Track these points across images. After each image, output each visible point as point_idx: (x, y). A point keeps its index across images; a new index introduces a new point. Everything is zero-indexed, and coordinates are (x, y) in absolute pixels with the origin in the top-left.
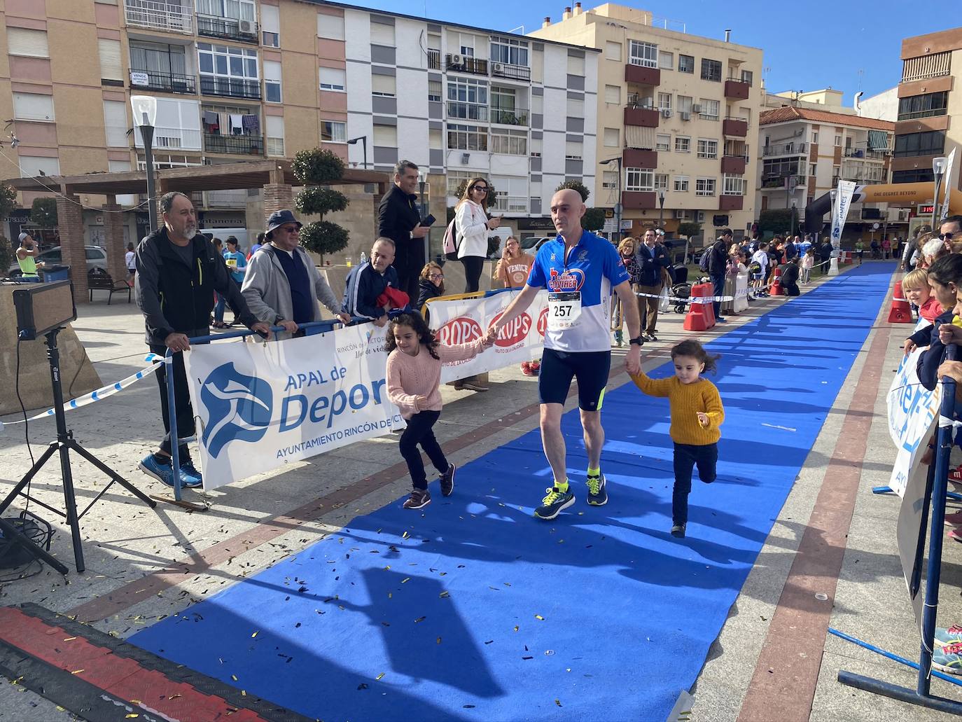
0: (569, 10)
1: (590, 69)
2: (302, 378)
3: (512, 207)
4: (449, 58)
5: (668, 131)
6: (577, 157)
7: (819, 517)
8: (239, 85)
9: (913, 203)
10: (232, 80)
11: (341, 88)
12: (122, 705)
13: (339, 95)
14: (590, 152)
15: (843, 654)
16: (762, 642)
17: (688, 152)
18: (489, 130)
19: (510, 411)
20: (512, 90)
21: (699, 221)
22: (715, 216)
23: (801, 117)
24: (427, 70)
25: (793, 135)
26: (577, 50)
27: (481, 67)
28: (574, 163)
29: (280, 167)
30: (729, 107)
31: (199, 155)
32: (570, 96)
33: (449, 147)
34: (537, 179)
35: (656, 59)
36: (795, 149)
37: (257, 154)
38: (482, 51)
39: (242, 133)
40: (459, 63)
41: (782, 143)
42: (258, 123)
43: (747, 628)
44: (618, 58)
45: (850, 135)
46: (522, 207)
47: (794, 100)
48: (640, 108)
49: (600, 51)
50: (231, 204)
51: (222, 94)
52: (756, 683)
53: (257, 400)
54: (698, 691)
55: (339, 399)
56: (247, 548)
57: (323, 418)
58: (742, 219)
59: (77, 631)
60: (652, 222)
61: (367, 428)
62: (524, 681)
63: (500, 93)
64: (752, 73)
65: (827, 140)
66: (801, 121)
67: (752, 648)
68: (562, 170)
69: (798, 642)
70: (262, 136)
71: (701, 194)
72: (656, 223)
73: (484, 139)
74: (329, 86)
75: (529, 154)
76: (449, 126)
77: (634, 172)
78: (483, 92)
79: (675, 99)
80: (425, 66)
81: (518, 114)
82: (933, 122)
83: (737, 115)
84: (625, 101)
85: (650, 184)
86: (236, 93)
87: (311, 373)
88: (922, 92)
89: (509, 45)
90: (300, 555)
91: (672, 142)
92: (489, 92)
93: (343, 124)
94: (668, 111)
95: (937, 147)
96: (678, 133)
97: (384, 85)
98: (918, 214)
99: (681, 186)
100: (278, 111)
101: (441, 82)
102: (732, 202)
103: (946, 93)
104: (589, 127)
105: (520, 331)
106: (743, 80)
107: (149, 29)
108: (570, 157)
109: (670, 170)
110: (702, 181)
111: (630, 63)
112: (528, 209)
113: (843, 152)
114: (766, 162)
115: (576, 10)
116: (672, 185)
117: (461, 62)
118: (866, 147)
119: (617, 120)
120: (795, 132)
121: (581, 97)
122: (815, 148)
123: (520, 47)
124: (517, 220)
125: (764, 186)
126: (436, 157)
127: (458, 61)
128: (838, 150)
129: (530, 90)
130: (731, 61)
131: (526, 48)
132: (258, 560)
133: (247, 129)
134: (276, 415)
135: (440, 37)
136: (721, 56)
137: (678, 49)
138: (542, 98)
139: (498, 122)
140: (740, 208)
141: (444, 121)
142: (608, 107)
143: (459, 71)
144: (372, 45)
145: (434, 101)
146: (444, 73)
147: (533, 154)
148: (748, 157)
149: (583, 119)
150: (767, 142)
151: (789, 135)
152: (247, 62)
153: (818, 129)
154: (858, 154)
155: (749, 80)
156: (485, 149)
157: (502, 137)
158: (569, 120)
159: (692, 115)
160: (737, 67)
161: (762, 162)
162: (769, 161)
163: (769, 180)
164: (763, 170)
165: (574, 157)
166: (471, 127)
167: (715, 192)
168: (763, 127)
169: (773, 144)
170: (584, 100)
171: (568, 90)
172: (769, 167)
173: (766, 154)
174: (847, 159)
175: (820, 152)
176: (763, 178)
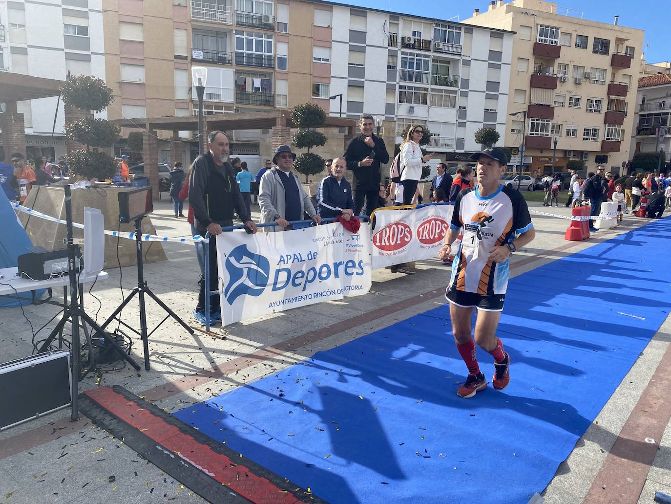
0: (493, 3)
1: (507, 47)
2: (289, 257)
3: (443, 145)
4: (403, 39)
5: (564, 92)
6: (493, 110)
7: (656, 384)
8: (260, 59)
10: (256, 55)
11: (327, 60)
12: (169, 453)
13: (326, 65)
14: (502, 107)
15: (661, 482)
16: (600, 467)
17: (579, 108)
18: (429, 90)
19: (429, 290)
20: (448, 62)
21: (584, 159)
22: (597, 156)
24: (387, 48)
25: (664, 95)
26: (497, 33)
27: (426, 45)
28: (490, 114)
29: (283, 115)
30: (614, 74)
31: (232, 105)
32: (490, 66)
33: (400, 102)
34: (462, 125)
35: (558, 39)
36: (666, 106)
37: (269, 105)
38: (428, 34)
39: (260, 91)
40: (410, 42)
41: (656, 101)
42: (271, 85)
43: (589, 456)
44: (529, 38)
46: (451, 145)
47: (668, 69)
48: (544, 75)
49: (515, 33)
50: (251, 139)
51: (249, 65)
52: (591, 495)
53: (260, 270)
54: (547, 494)
55: (312, 273)
56: (248, 365)
57: (300, 284)
58: (620, 158)
59: (144, 405)
60: (547, 159)
61: (329, 293)
62: (423, 472)
63: (439, 64)
64: (634, 48)
67: (592, 470)
68: (482, 119)
69: (627, 470)
70: (273, 93)
71: (587, 139)
72: (550, 159)
73: (425, 96)
74: (319, 59)
75: (457, 107)
76: (401, 87)
77: (535, 122)
78: (426, 64)
79: (571, 68)
80: (386, 44)
81: (451, 79)
83: (620, 80)
84: (532, 69)
85: (547, 131)
86: (258, 64)
87: (294, 254)
89: (448, 30)
90: (282, 372)
91: (566, 101)
92: (431, 63)
93: (327, 85)
94: (564, 77)
96: (571, 94)
97: (357, 59)
99: (571, 133)
100: (285, 76)
101: (397, 56)
102: (611, 146)
104: (504, 88)
105: (440, 234)
106: (626, 53)
107: (205, 22)
108: (488, 110)
109: (564, 121)
110: (588, 130)
111: (538, 41)
112: (454, 146)
114: (641, 116)
115: (498, 3)
116: (564, 132)
117: (412, 42)
119: (525, 84)
120: (667, 93)
121: (498, 67)
123: (455, 31)
124: (445, 154)
125: (638, 134)
126: (390, 108)
127: (410, 41)
129: (461, 62)
130: (618, 39)
131: (460, 31)
132: (255, 373)
133: (263, 88)
134: (271, 280)
135: (398, 24)
136: (611, 37)
137: (576, 31)
138: (470, 68)
139: (436, 84)
140: (618, 150)
141: (397, 83)
142: (518, 74)
143: (410, 48)
144: (350, 30)
145: (391, 69)
146: (399, 50)
147: (460, 107)
148: (626, 112)
149: (499, 83)
150: (643, 101)
151: (662, 96)
152: (266, 42)
155: (632, 53)
156: (426, 103)
157: (438, 95)
158: (489, 83)
159: (583, 80)
160: (623, 44)
161: (638, 116)
162: (644, 115)
163: (643, 129)
164: (638, 122)
165: (491, 110)
166: (417, 88)
167: (598, 138)
168: (642, 89)
169: (648, 102)
170: (500, 69)
171: (489, 62)
172: (643, 120)
173: (642, 110)
176: (638, 128)
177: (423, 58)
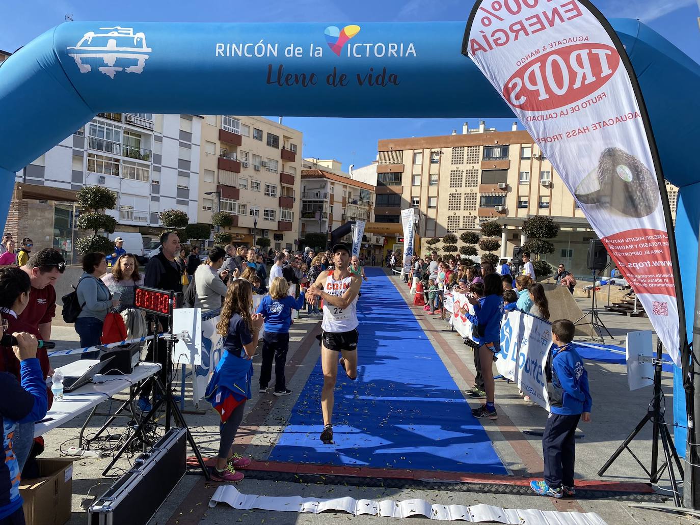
1: (196, 129)
3: (136, 218)
5: (246, 177)
6: (185, 187)
9: (386, 234)
14: (194, 185)
17: (259, 191)
18: (121, 161)
20: (139, 135)
21: (265, 237)
22: (275, 234)
23: (323, 176)
25: (318, 186)
27: (117, 116)
28: (183, 192)
30: (283, 165)
32: (181, 145)
33: (89, 170)
34: (156, 199)
35: (238, 129)
36: (321, 196)
41: (313, 191)
45: (351, 190)
46: (145, 219)
47: (315, 164)
48: (229, 159)
49: (203, 118)
58: (292, 236)
60: (235, 235)
63: (129, 136)
64: (297, 146)
65: (339, 192)
66: (325, 179)
68: (175, 195)
71: (267, 219)
72: (237, 236)
73: (117, 167)
76: (89, 155)
77: (224, 201)
78: (117, 134)
79: (251, 155)
81: (142, 152)
82: (395, 189)
83: (288, 171)
84: (218, 153)
85: (234, 209)
88: (389, 171)
91: (249, 184)
92: (122, 135)
94: (246, 163)
95: (397, 203)
96: (253, 178)
98: (397, 242)
99: (254, 213)
102: (285, 226)
103: (401, 173)
104: (194, 167)
106: (291, 149)
108: (181, 186)
109: (248, 202)
110: (267, 211)
111: (222, 128)
112: (149, 220)
113: (347, 200)
114: (304, 202)
116: (248, 212)
118: (359, 199)
119: (213, 165)
120: (321, 185)
121: (189, 147)
122: (332, 196)
124: (138, 228)
125: (303, 216)
126: (78, 176)
128: (344, 198)
129: (153, 137)
130: (285, 137)
136: (279, 134)
137: (253, 125)
138: (162, 144)
139: (127, 156)
140: (291, 230)
141: (86, 151)
142: (207, 156)
143: (99, 117)
145: (77, 135)
147: (153, 181)
148: (294, 198)
149: (190, 162)
150: (304, 190)
153: (334, 185)
154: (355, 202)
155: (295, 150)
156: (117, 174)
157: (131, 167)
158: (180, 161)
159: (262, 168)
160: (288, 141)
161: (302, 202)
162: (306, 201)
163: (306, 213)
164: (302, 206)
165: (183, 187)
166: (107, 158)
167: (275, 218)
168: (303, 180)
169: (308, 191)
170: (191, 149)
171: (180, 141)
172: (306, 205)
173: (304, 197)
174: (349, 204)
175: (335, 199)
176: (302, 212)
177: (114, 129)
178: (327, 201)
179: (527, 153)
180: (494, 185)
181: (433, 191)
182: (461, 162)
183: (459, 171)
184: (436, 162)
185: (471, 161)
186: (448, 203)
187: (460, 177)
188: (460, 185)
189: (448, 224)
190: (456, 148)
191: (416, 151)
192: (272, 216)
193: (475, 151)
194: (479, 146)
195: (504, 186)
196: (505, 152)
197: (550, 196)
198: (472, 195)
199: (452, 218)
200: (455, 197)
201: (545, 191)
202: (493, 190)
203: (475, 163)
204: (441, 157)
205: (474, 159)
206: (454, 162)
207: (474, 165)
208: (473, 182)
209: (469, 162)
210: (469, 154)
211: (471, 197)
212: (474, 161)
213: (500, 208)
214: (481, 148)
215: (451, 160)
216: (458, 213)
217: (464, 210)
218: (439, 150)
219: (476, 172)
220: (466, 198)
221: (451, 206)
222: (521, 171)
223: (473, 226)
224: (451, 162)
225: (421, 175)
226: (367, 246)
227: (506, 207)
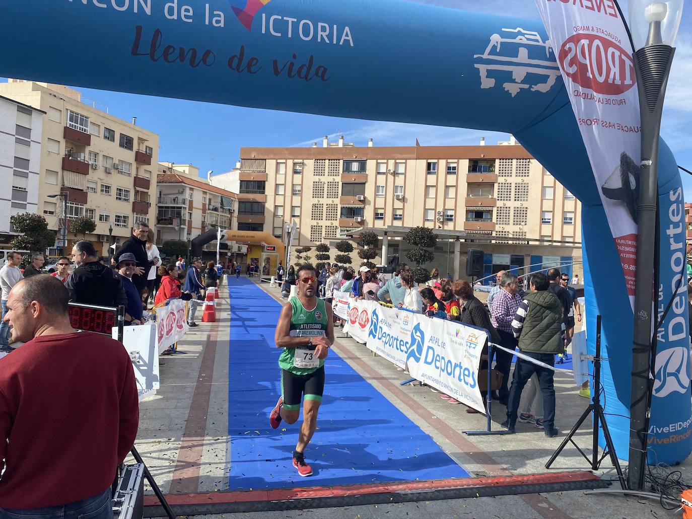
1: (36, 124)
5: (96, 179)
6: (22, 188)
14: (33, 186)
17: (110, 195)
23: (182, 182)
25: (177, 192)
26: (25, 108)
28: (19, 192)
30: (137, 168)
32: (18, 141)
35: (87, 127)
36: (179, 202)
41: (170, 196)
44: (58, 120)
45: (211, 197)
47: (170, 168)
48: (76, 159)
49: (45, 113)
64: (152, 149)
65: (198, 199)
66: (183, 184)
68: (9, 196)
77: (69, 205)
79: (100, 158)
82: (258, 197)
83: (142, 174)
84: (63, 152)
88: (252, 179)
91: (98, 187)
94: (96, 165)
95: (261, 212)
96: (103, 181)
98: (265, 251)
99: (105, 218)
103: (264, 181)
104: (34, 166)
106: (146, 152)
108: (17, 187)
109: (96, 207)
110: (119, 217)
111: (68, 126)
113: (207, 207)
114: (159, 207)
116: (97, 217)
118: (220, 206)
119: (57, 166)
120: (179, 190)
121: (28, 144)
122: (191, 202)
125: (159, 223)
128: (204, 205)
130: (139, 139)
136: (134, 135)
137: (104, 124)
148: (150, 203)
149: (29, 160)
150: (160, 195)
151: (175, 192)
153: (193, 191)
154: (216, 209)
155: (150, 152)
158: (17, 159)
159: (113, 170)
160: (143, 143)
161: (157, 207)
162: (162, 207)
163: (162, 219)
164: (158, 212)
165: (20, 188)
167: (128, 224)
168: (158, 184)
169: (164, 196)
170: (30, 146)
171: (17, 136)
172: (162, 211)
173: (160, 202)
174: (209, 211)
175: (194, 205)
176: (157, 218)
178: (186, 208)
179: (383, 169)
180: (352, 197)
181: (296, 201)
182: (323, 174)
183: (321, 183)
184: (299, 173)
185: (332, 174)
186: (311, 213)
187: (322, 189)
188: (322, 196)
189: (312, 233)
190: (317, 160)
191: (279, 161)
192: (124, 222)
193: (335, 164)
194: (339, 160)
195: (362, 199)
196: (363, 167)
197: (403, 209)
198: (333, 206)
199: (315, 228)
200: (317, 207)
201: (398, 204)
202: (352, 202)
203: (336, 175)
204: (303, 168)
205: (335, 171)
206: (316, 173)
207: (335, 177)
208: (334, 194)
209: (330, 174)
210: (330, 166)
211: (332, 208)
212: (335, 174)
213: (359, 219)
214: (341, 162)
215: (313, 171)
216: (321, 223)
217: (326, 219)
218: (301, 161)
219: (337, 184)
220: (328, 209)
221: (314, 215)
222: (378, 185)
223: (334, 236)
224: (313, 173)
225: (284, 185)
226: (229, 254)
227: (365, 218)
